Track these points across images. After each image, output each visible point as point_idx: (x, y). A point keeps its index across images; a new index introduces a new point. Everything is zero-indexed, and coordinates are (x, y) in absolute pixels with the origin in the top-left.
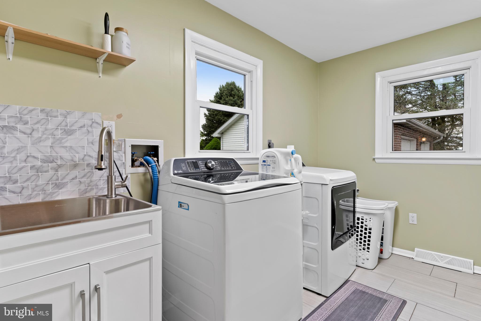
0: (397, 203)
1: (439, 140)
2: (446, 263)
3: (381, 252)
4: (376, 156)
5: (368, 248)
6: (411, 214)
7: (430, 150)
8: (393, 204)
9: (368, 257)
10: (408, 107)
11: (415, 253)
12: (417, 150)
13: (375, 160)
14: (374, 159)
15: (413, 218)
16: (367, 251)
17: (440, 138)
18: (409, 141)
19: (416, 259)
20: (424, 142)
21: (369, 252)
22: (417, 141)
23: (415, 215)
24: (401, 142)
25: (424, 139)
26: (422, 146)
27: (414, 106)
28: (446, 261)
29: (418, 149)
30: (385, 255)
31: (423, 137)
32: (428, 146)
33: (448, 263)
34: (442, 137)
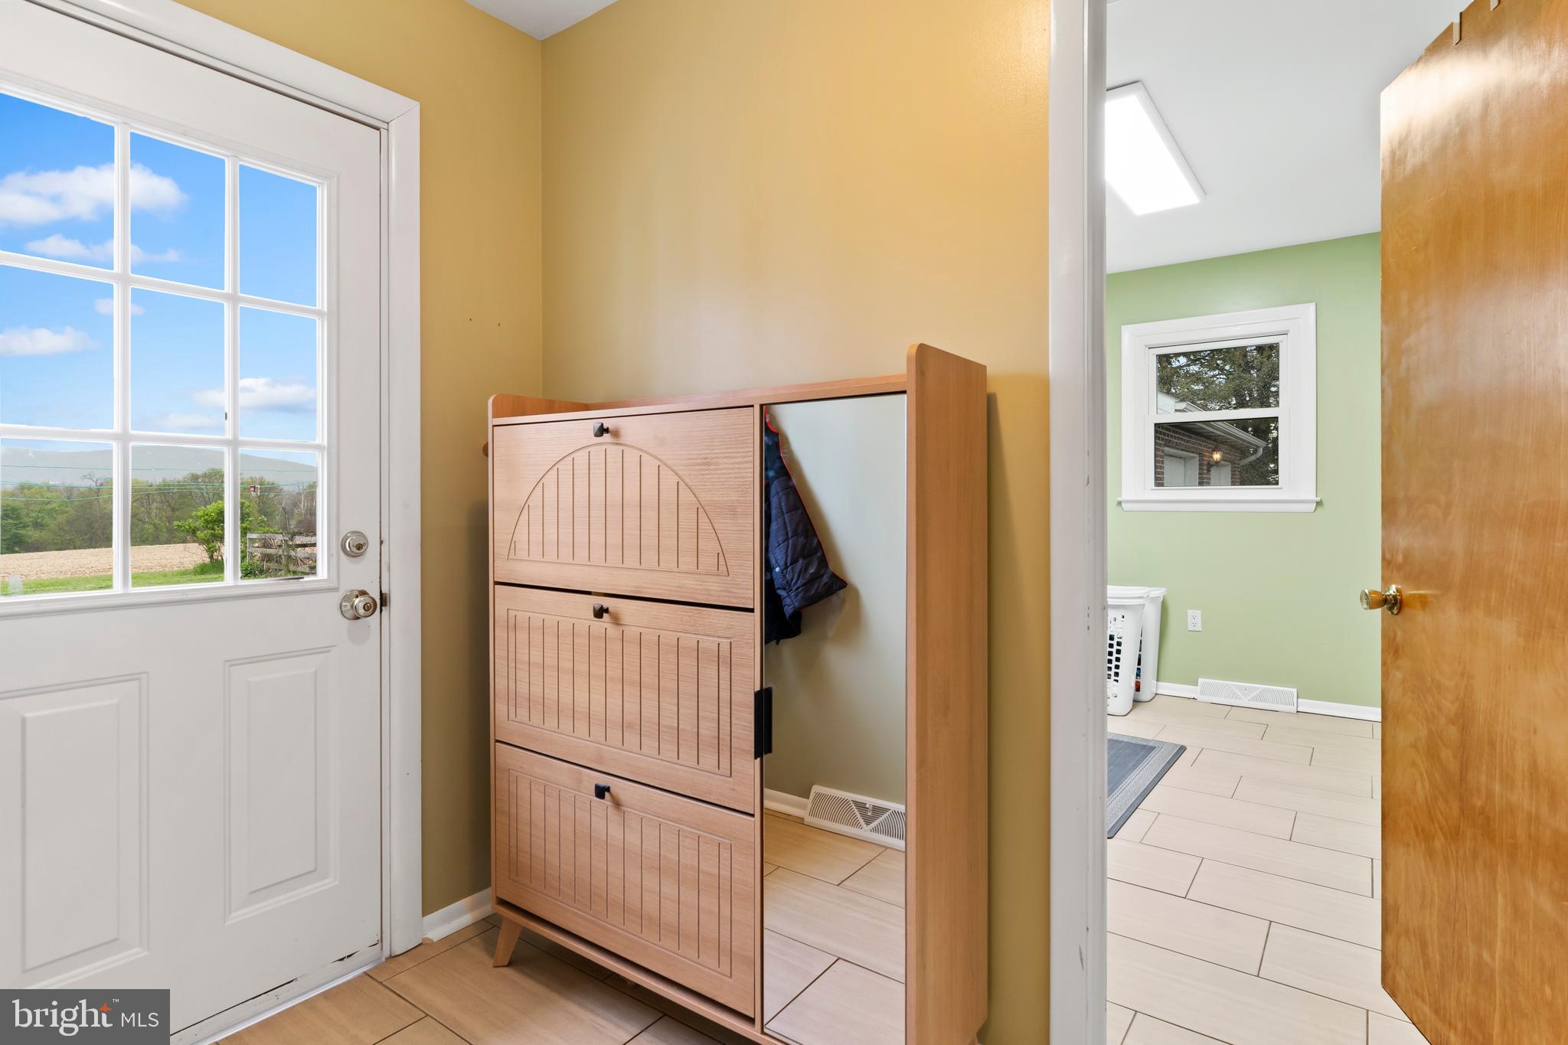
0: (1164, 590)
1: (1253, 458)
2: (1252, 699)
3: (1138, 689)
4: (1124, 497)
5: (1117, 674)
6: (1190, 612)
7: (1233, 483)
8: (1158, 592)
9: (1116, 692)
10: (1177, 364)
11: (1198, 688)
12: (1201, 484)
13: (1123, 504)
14: (1120, 503)
15: (1194, 619)
16: (1115, 680)
17: (1255, 451)
18: (1182, 461)
19: (1200, 698)
20: (1217, 463)
21: (1117, 681)
22: (1201, 460)
23: (1198, 613)
24: (1163, 462)
25: (1217, 456)
26: (1213, 471)
27: (1194, 362)
28: (1252, 695)
29: (1203, 481)
30: (1145, 695)
31: (1215, 450)
32: (1226, 472)
33: (1255, 699)
34: (1261, 451)
